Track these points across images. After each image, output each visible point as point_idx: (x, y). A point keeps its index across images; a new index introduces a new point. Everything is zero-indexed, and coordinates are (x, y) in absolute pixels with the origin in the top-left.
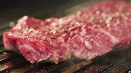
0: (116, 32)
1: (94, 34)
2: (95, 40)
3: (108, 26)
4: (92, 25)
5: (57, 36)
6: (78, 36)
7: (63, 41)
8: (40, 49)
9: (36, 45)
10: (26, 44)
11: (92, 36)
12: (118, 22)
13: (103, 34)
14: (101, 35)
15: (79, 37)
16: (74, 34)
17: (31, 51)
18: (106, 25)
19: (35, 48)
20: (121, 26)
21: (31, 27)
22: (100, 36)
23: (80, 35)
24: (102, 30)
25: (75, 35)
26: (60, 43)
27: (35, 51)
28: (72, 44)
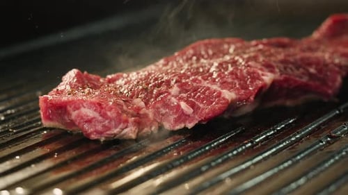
0: (230, 83)
1: (193, 92)
2: (197, 100)
3: (215, 75)
4: (188, 77)
5: (132, 97)
6: (167, 95)
7: (142, 104)
8: (109, 113)
9: (102, 108)
10: (84, 107)
11: (190, 94)
12: (231, 69)
13: (208, 88)
14: (205, 91)
15: (169, 97)
16: (160, 94)
17: (94, 118)
18: (212, 74)
19: (100, 113)
20: (236, 75)
21: (85, 86)
22: (204, 93)
23: (169, 94)
24: (206, 84)
25: (162, 94)
26: (139, 109)
27: (100, 118)
28: (158, 108)
